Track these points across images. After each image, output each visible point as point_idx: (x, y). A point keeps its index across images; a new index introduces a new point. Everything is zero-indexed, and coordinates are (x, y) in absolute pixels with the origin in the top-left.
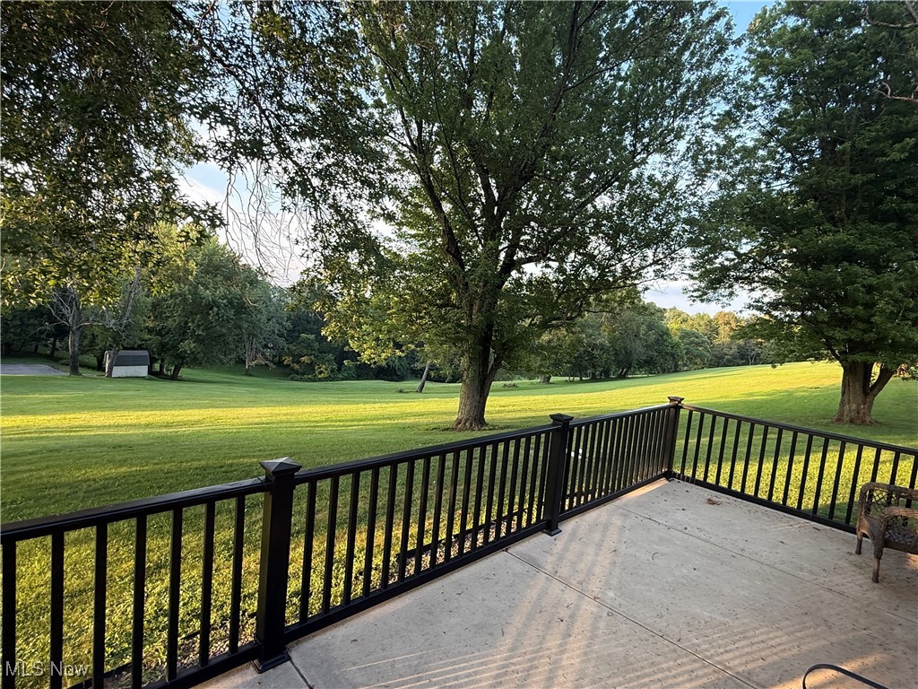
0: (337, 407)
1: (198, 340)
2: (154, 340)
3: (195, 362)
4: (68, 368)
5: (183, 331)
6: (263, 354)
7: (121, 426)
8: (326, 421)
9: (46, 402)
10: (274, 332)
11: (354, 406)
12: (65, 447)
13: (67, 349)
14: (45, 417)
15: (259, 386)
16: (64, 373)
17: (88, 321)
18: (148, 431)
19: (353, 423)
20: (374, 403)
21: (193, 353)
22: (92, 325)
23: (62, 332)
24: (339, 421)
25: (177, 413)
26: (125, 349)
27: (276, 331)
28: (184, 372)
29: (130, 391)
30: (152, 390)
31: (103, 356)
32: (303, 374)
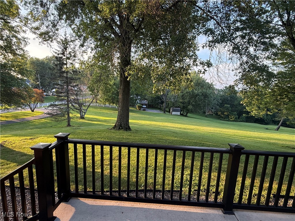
0: (238, 131)
1: (193, 105)
2: (182, 105)
3: (192, 112)
4: (163, 111)
5: (189, 103)
6: (211, 111)
7: (174, 127)
8: (234, 135)
9: (159, 119)
10: (215, 104)
11: (246, 132)
12: (163, 131)
13: (163, 107)
14: (159, 123)
15: (210, 121)
16: (162, 113)
17: (167, 100)
18: (180, 130)
19: (245, 138)
20: (255, 132)
21: (191, 109)
22: (168, 101)
23: (162, 102)
24: (239, 136)
25: (187, 126)
26: (175, 107)
27: (216, 103)
28: (189, 115)
29: (176, 118)
30: (181, 119)
31: (170, 109)
32: (225, 118)
